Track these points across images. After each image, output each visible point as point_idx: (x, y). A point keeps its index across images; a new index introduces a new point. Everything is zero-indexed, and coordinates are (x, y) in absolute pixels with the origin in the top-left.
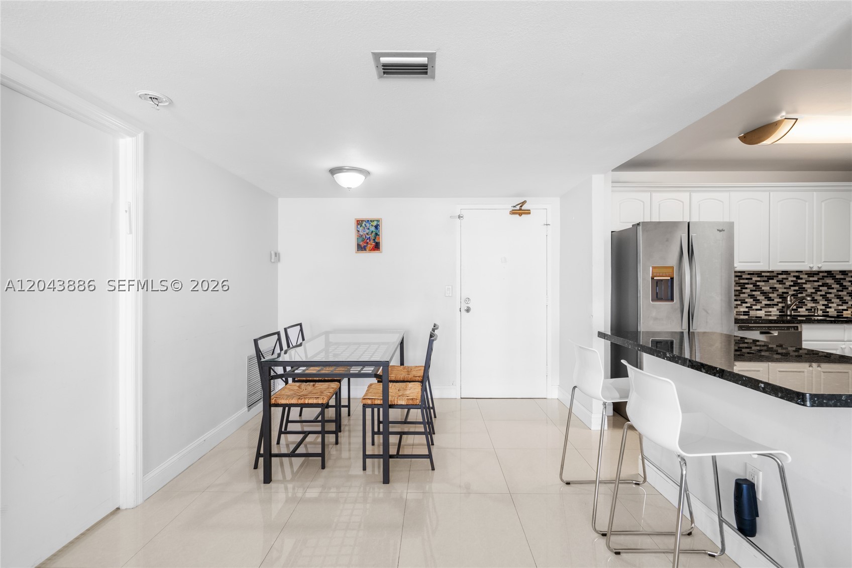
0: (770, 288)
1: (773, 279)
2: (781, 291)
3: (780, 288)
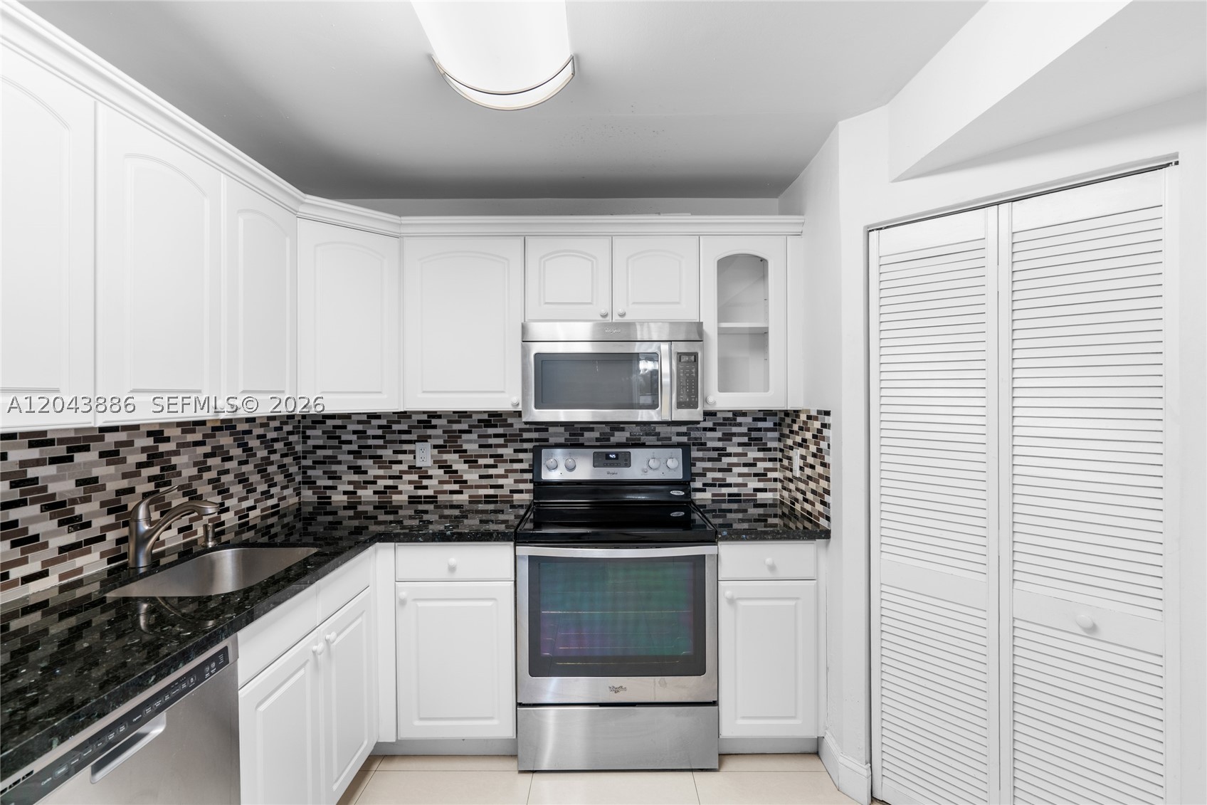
0: (79, 483)
1: (87, 449)
2: (112, 486)
3: (111, 478)
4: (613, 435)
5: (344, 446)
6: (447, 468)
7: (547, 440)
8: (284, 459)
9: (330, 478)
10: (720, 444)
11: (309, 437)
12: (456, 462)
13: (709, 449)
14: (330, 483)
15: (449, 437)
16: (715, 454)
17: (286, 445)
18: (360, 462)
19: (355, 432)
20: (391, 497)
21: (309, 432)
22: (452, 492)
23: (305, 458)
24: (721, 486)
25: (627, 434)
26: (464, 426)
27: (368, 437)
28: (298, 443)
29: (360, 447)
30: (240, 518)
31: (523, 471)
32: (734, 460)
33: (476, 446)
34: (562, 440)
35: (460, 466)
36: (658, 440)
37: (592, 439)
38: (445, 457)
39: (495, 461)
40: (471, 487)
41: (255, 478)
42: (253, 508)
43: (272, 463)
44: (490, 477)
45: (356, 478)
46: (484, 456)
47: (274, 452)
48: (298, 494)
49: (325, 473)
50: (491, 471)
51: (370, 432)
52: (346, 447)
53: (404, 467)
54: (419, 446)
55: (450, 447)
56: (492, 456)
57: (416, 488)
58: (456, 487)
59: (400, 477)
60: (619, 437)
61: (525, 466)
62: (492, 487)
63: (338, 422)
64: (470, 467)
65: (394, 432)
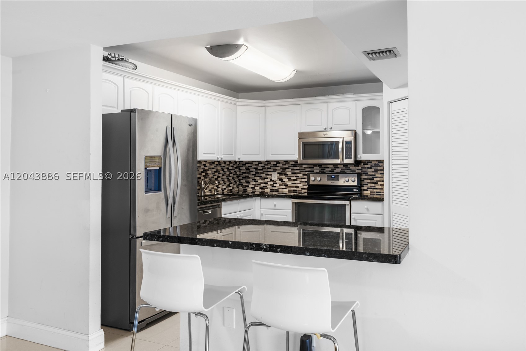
4: (335, 170)
5: (251, 173)
6: (281, 180)
7: (313, 171)
8: (234, 176)
9: (247, 183)
10: (373, 173)
11: (241, 170)
12: (284, 178)
13: (369, 175)
14: (247, 184)
15: (282, 170)
16: (371, 177)
17: (234, 171)
18: (256, 178)
19: (254, 168)
20: (265, 190)
21: (241, 168)
22: (283, 189)
23: (240, 176)
24: (373, 189)
25: (340, 169)
26: (287, 166)
27: (258, 170)
28: (238, 171)
29: (256, 173)
30: (222, 191)
31: (305, 182)
32: (378, 179)
33: (290, 173)
34: (318, 171)
35: (286, 180)
36: (351, 172)
37: (328, 171)
38: (281, 177)
39: (297, 178)
40: (289, 187)
41: (226, 180)
42: (225, 189)
43: (230, 177)
44: (295, 183)
45: (254, 183)
46: (293, 177)
47: (231, 173)
48: (238, 188)
49: (246, 181)
50: (295, 182)
51: (259, 168)
52: (252, 173)
53: (269, 180)
54: (273, 172)
55: (283, 173)
56: (296, 177)
57: (272, 187)
58: (284, 187)
59: (267, 183)
60: (338, 170)
61: (306, 180)
62: (296, 187)
63: (250, 165)
64: (289, 180)
65: (266, 168)
